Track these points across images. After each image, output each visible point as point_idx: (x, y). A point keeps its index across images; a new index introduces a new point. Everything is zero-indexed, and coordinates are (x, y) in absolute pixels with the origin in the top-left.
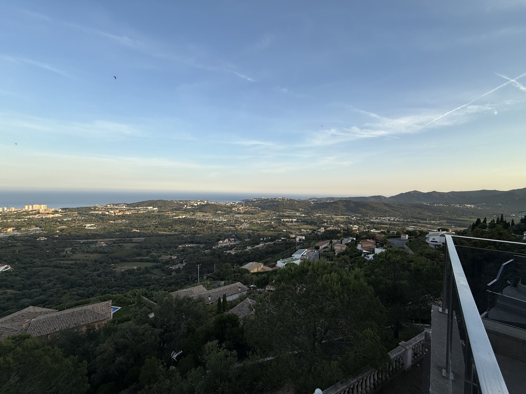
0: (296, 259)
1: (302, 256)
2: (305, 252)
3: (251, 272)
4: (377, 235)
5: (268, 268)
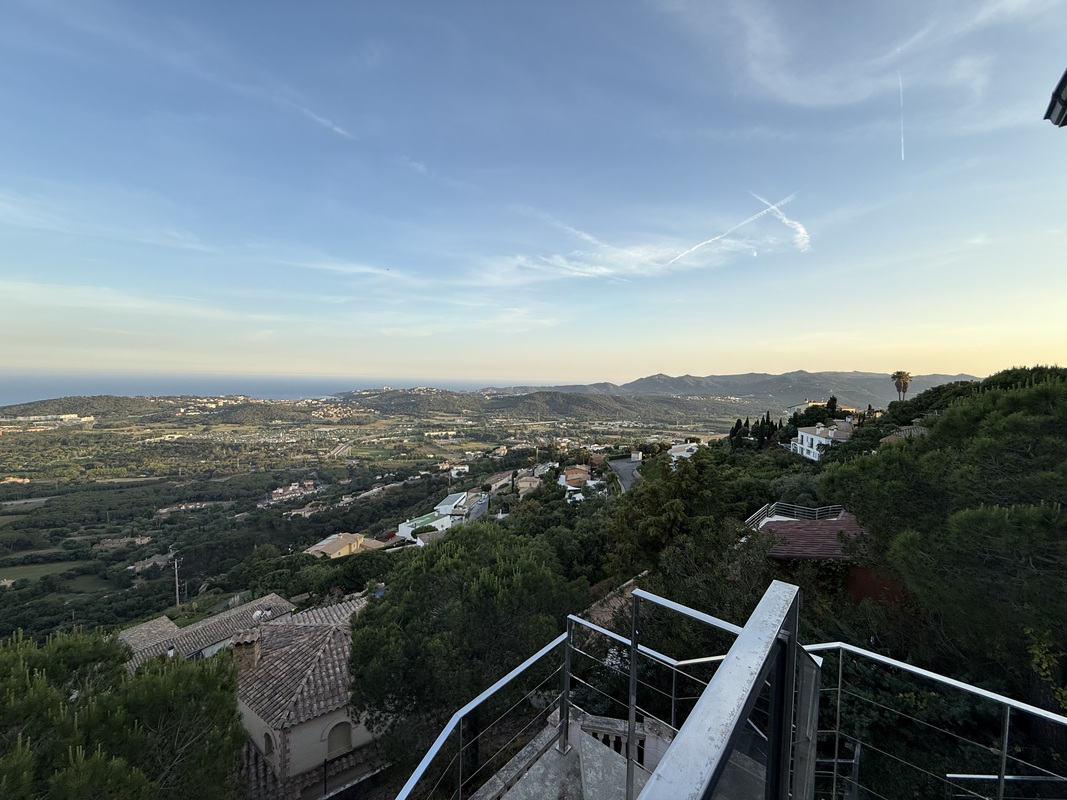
0: (441, 516)
1: (455, 507)
2: (462, 498)
3: (333, 557)
4: (594, 456)
5: (374, 544)
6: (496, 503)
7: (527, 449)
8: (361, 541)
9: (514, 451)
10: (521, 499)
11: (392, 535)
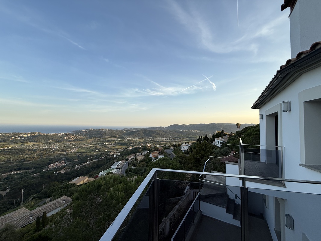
0: (113, 169)
1: (117, 166)
3: (78, 185)
4: (160, 148)
5: (92, 179)
6: (130, 164)
7: (138, 147)
8: (87, 179)
9: (134, 148)
10: (138, 162)
11: (97, 176)
